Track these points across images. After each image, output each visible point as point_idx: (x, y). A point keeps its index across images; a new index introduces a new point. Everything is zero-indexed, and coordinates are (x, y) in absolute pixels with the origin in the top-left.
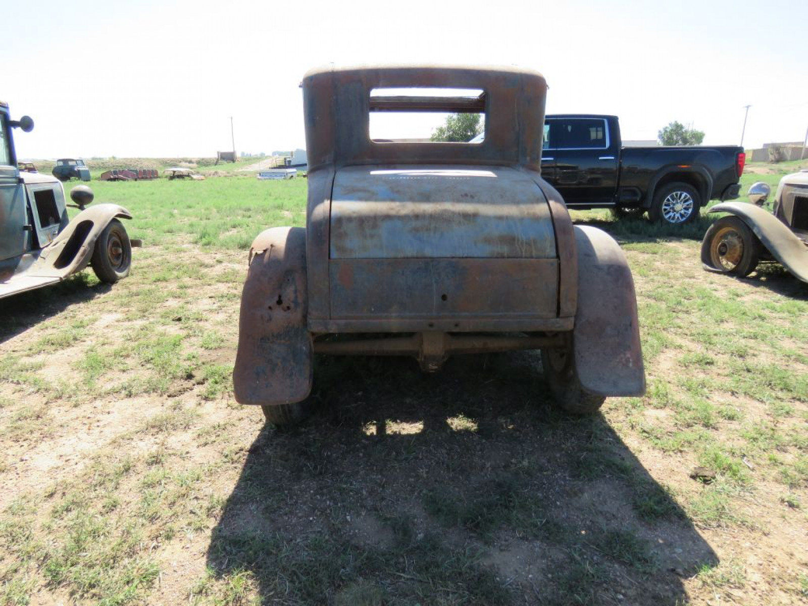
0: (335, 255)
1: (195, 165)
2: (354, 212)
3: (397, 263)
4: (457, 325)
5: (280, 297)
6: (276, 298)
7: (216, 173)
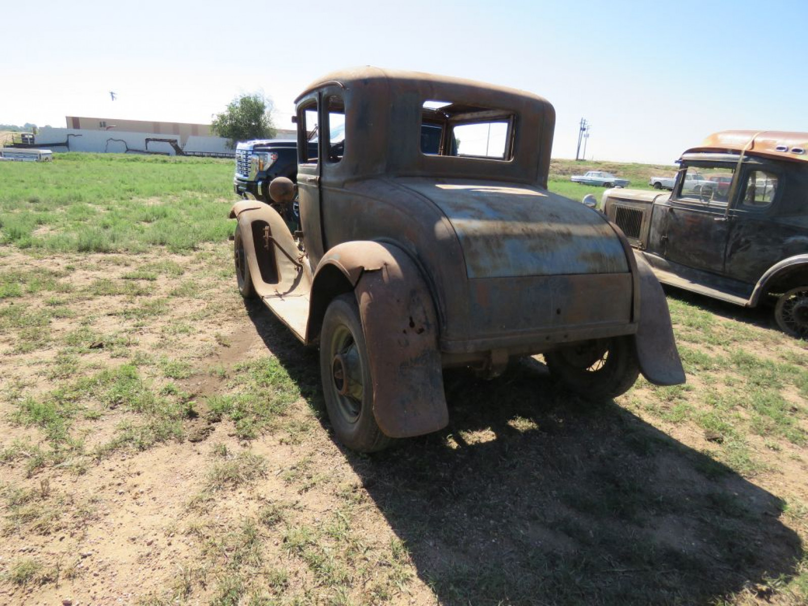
0: (471, 274)
2: (476, 231)
3: (523, 280)
4: (566, 336)
5: (411, 319)
6: (408, 321)
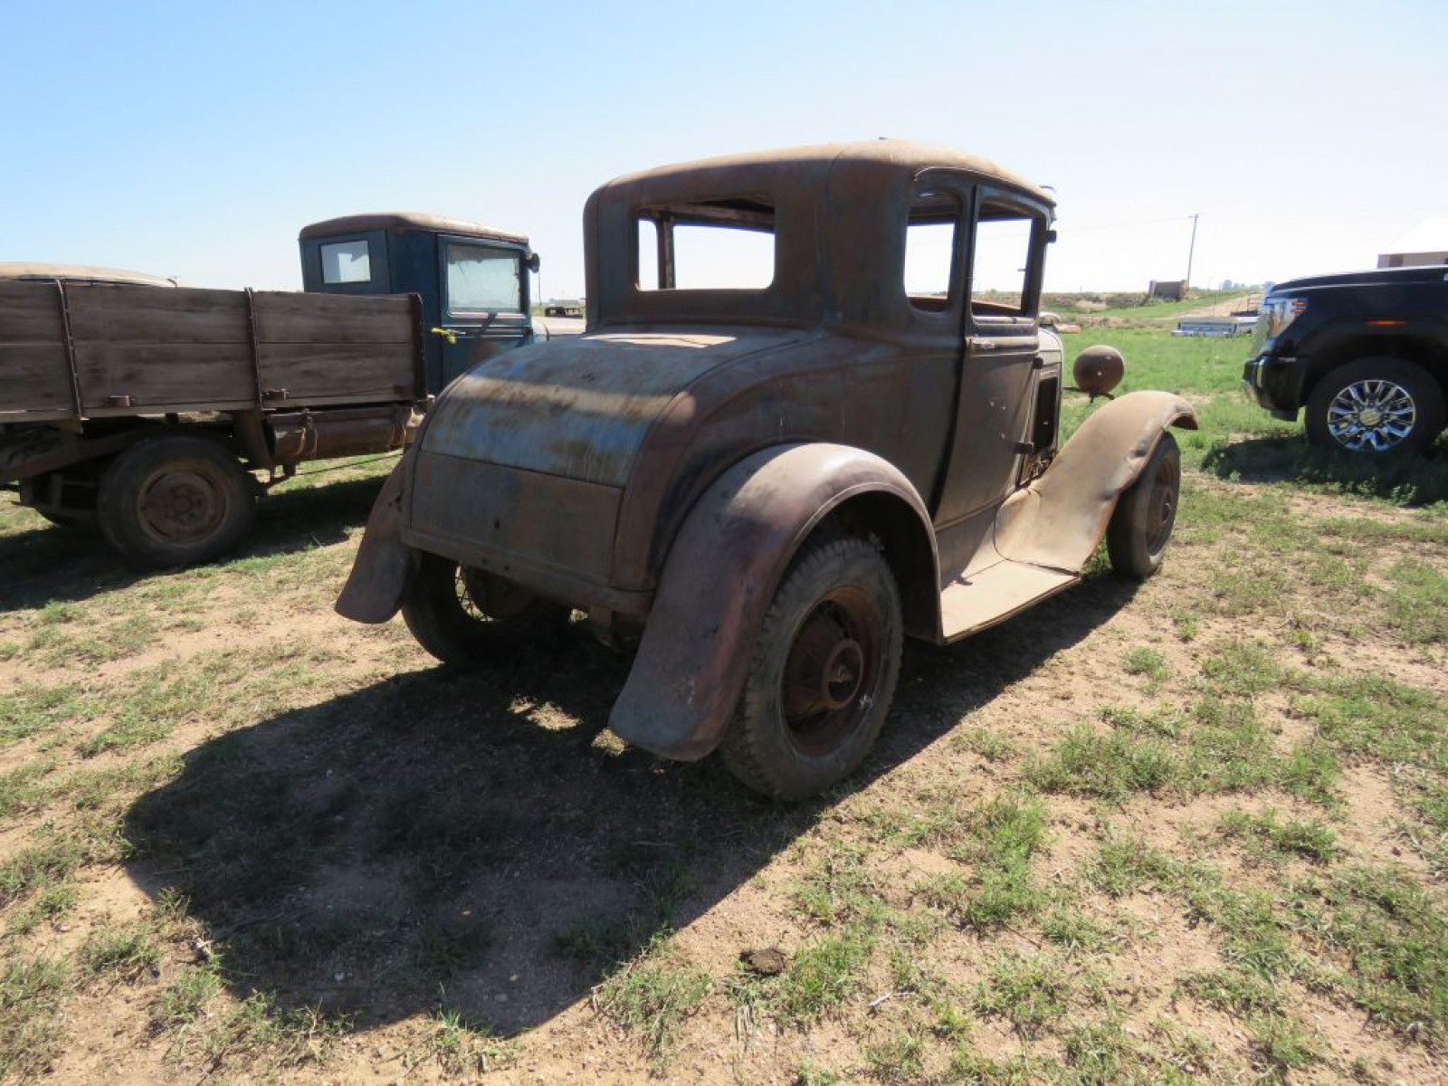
1: (1103, 306)
7: (1105, 321)
